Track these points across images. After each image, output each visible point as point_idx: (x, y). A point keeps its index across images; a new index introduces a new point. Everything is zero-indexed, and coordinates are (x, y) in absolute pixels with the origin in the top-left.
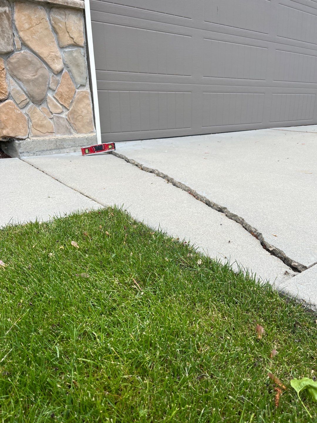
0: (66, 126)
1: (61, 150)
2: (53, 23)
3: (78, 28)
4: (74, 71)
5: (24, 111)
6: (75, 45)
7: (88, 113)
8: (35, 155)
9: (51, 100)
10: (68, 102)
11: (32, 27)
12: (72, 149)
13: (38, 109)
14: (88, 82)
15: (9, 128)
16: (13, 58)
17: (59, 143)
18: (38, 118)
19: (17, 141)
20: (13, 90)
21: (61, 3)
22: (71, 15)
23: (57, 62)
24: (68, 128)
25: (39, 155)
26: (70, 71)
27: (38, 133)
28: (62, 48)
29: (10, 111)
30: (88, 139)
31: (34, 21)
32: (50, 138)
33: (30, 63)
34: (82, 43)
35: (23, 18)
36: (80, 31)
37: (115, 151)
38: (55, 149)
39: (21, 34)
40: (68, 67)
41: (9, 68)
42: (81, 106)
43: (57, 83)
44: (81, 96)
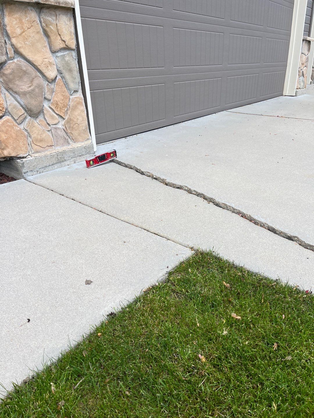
0: (64, 137)
1: (62, 163)
2: (45, 25)
3: (69, 30)
4: (67, 76)
5: (22, 126)
6: (67, 48)
7: (83, 120)
8: (39, 172)
9: (48, 111)
10: (64, 111)
11: (23, 32)
12: (72, 160)
13: (36, 122)
14: (80, 87)
15: (10, 147)
16: (7, 69)
17: (60, 156)
18: (37, 132)
19: (19, 160)
20: (10, 105)
21: (53, 4)
22: (61, 15)
23: (50, 69)
24: (65, 139)
25: (42, 172)
26: (63, 77)
27: (38, 148)
28: (53, 52)
29: (10, 129)
30: (86, 148)
31: (25, 25)
32: (51, 152)
33: (25, 72)
34: (73, 46)
35: (14, 23)
36: (71, 32)
38: (56, 163)
39: (14, 41)
40: (61, 74)
41: (4, 80)
42: (76, 113)
43: (52, 91)
44: (75, 103)
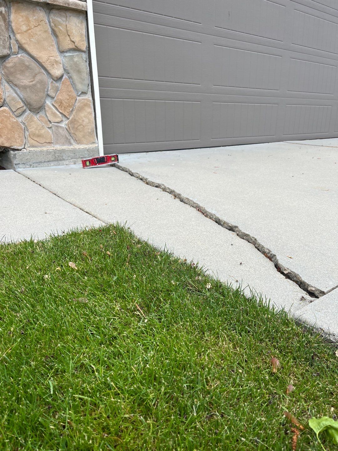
0: (66, 136)
1: (60, 162)
2: (53, 25)
3: (80, 32)
4: (75, 76)
5: (20, 120)
6: (77, 49)
7: (89, 123)
8: (32, 167)
9: (50, 108)
10: (68, 111)
11: (29, 29)
12: (72, 160)
13: (36, 118)
14: (90, 90)
15: (4, 137)
16: (9, 63)
17: (58, 154)
18: (35, 127)
19: (12, 152)
20: (8, 96)
21: (62, 5)
22: (72, 17)
23: (56, 67)
24: (67, 138)
25: (36, 167)
26: (70, 77)
27: (35, 143)
28: (62, 52)
29: (5, 120)
30: (89, 150)
31: (32, 23)
32: (47, 149)
33: (28, 67)
34: (84, 48)
35: (20, 20)
36: (82, 35)
37: (118, 164)
38: (53, 161)
39: (18, 36)
40: (68, 73)
41: (5, 72)
42: (82, 115)
43: (57, 90)
44: (82, 104)
